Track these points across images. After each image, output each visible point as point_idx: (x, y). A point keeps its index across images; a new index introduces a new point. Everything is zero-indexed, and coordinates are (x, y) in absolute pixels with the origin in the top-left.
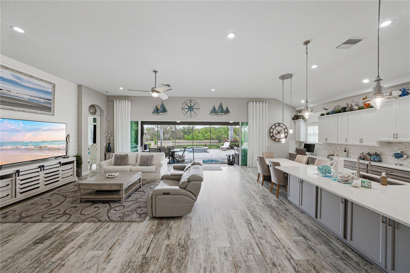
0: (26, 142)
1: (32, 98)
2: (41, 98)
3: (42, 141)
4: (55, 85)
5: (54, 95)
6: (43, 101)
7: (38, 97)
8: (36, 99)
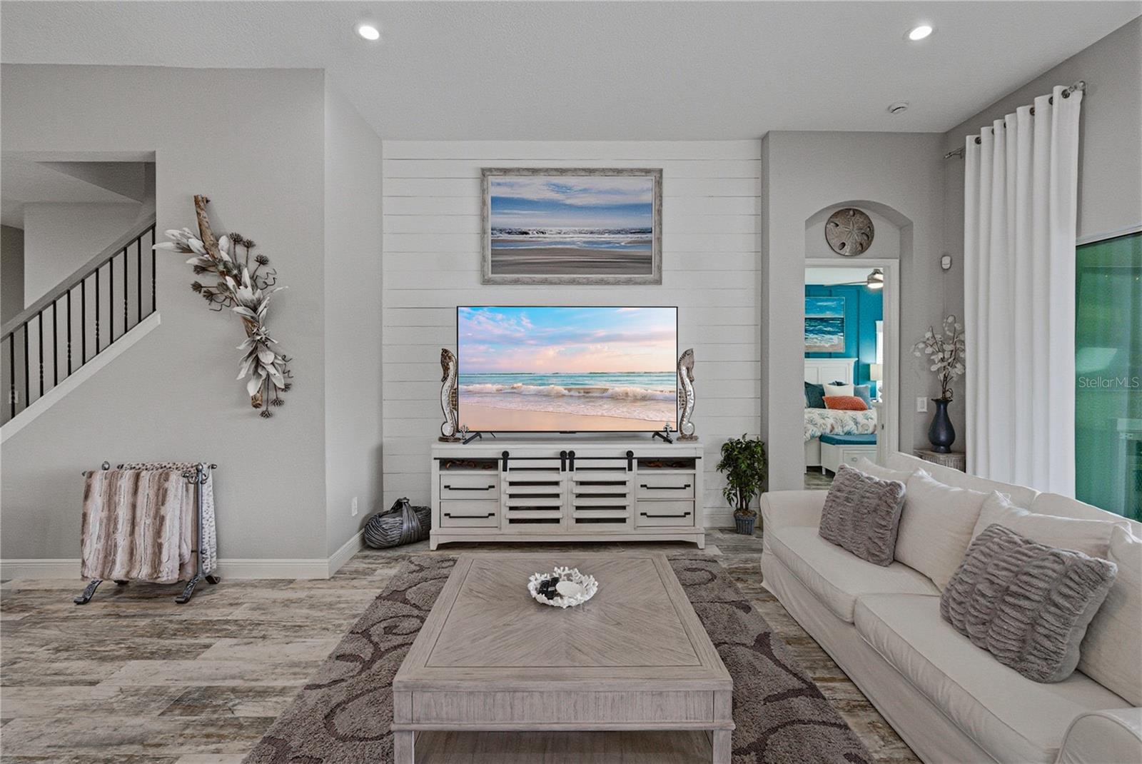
0: (542, 373)
1: (595, 237)
2: (619, 232)
3: (591, 373)
4: (661, 171)
5: (660, 212)
6: (624, 239)
7: (610, 232)
8: (606, 237)
